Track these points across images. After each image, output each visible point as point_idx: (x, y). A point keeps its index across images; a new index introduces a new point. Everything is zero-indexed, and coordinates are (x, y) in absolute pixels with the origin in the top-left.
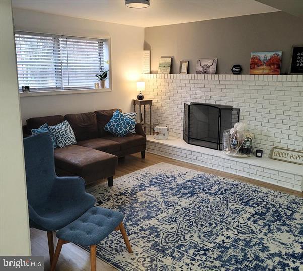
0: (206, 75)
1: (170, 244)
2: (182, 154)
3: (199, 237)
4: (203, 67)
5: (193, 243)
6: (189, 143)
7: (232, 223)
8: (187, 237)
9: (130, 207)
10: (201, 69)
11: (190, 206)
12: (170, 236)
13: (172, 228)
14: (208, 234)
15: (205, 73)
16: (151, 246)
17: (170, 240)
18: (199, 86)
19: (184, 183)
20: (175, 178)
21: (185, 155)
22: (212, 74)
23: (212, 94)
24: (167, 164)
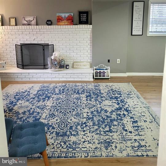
0: (30, 26)
1: (65, 129)
2: (21, 77)
3: (75, 118)
4: (27, 21)
5: (75, 123)
6: (23, 69)
7: (82, 105)
8: (69, 121)
9: (18, 118)
10: (26, 23)
11: (54, 104)
12: (60, 125)
13: (57, 120)
14: (78, 115)
15: (29, 25)
16: (55, 135)
17: (62, 127)
18: (25, 33)
19: (37, 93)
20: (29, 92)
21: (24, 77)
22: (34, 25)
23: (35, 37)
24: (14, 85)
